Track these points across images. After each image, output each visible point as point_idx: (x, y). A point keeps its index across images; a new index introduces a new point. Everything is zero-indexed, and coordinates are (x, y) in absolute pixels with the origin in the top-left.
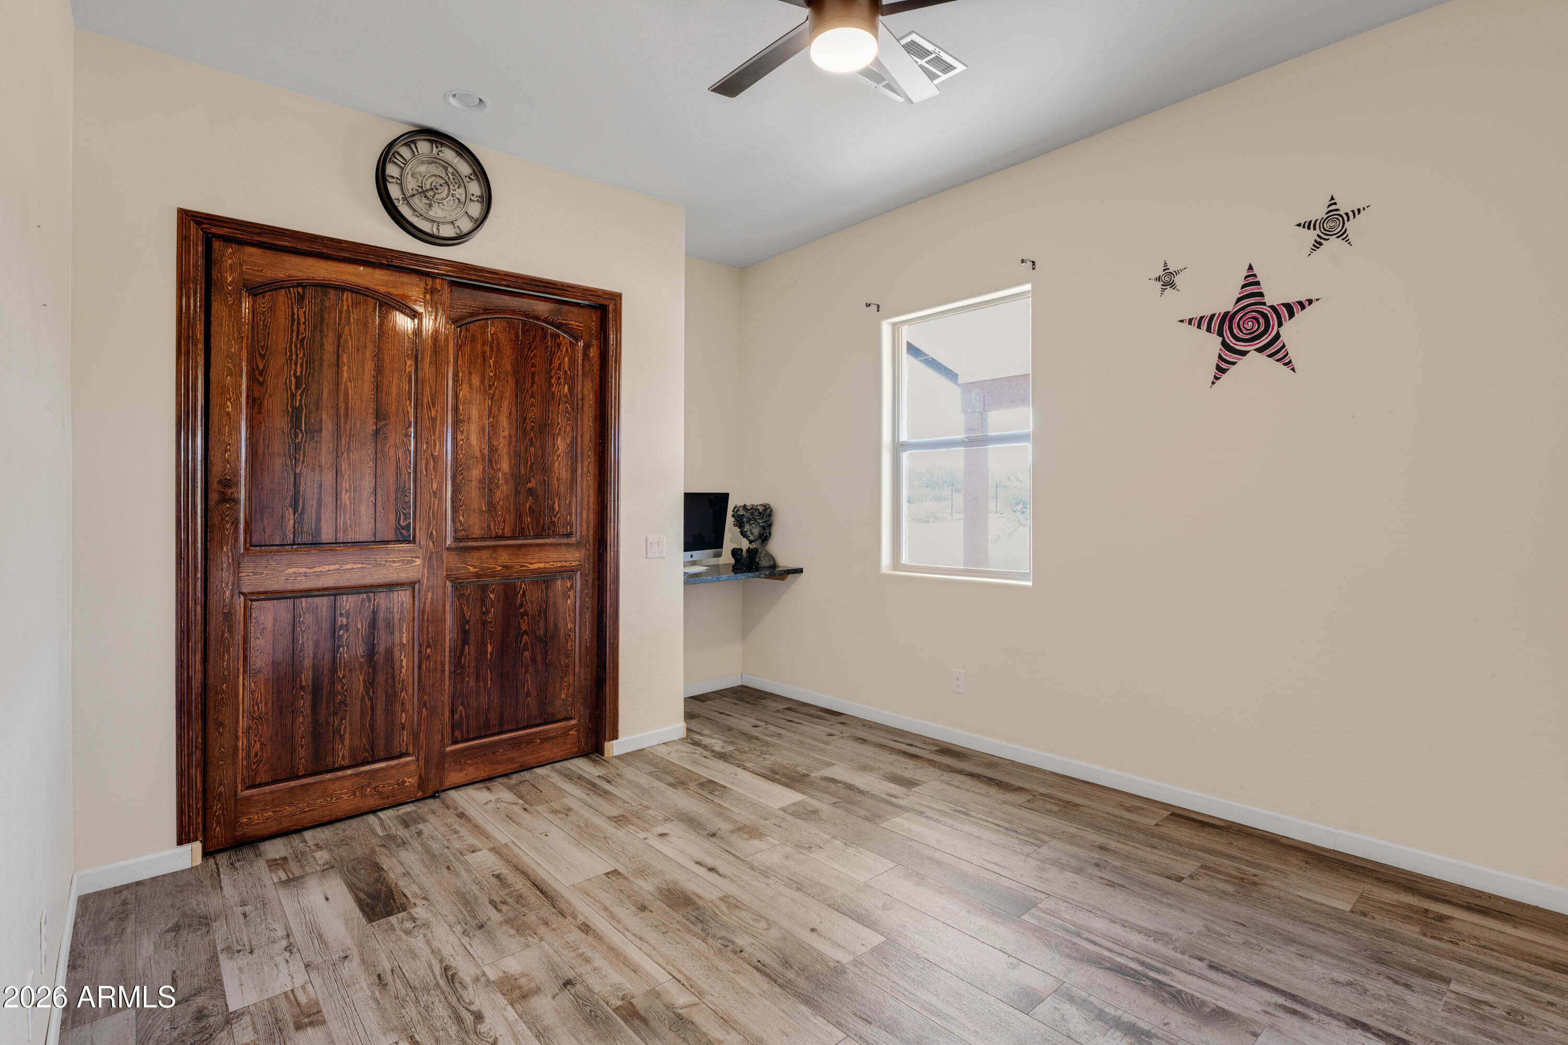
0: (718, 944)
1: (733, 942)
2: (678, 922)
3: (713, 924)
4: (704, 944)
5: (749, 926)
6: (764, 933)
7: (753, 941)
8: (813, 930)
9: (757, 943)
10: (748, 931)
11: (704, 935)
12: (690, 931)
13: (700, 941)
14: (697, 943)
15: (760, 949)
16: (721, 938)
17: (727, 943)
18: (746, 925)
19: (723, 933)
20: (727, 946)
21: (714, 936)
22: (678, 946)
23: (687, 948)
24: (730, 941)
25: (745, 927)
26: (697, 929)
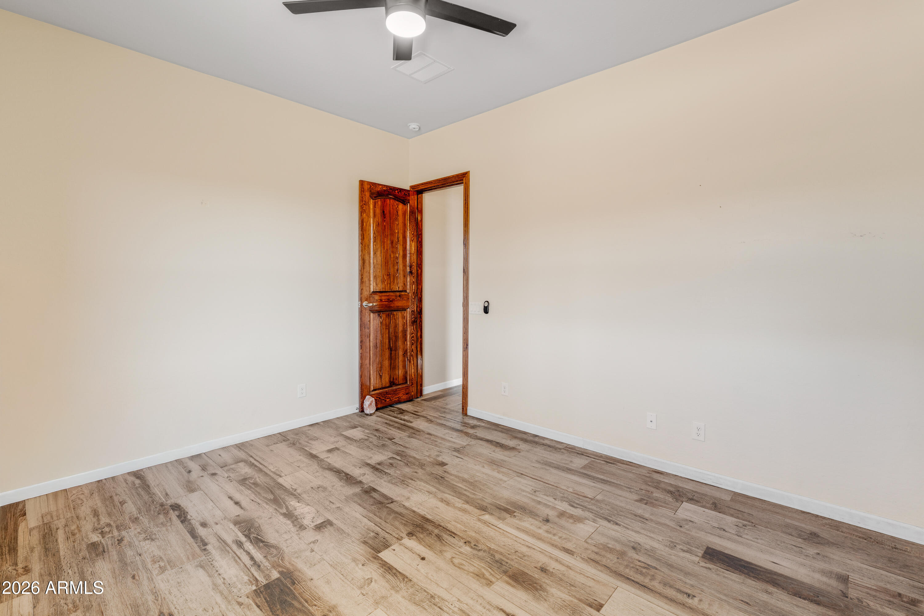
0: (481, 547)
1: (472, 548)
2: (513, 560)
3: (488, 560)
4: (489, 546)
5: (465, 559)
6: (454, 556)
7: (460, 549)
8: (423, 559)
9: (458, 548)
10: (465, 556)
11: (491, 552)
12: (501, 554)
13: (492, 548)
14: (493, 546)
15: (454, 545)
16: (479, 550)
17: (475, 547)
18: (467, 560)
19: (480, 554)
20: (475, 545)
21: (484, 551)
22: (503, 544)
23: (498, 543)
24: (474, 549)
25: (468, 559)
26: (498, 557)
